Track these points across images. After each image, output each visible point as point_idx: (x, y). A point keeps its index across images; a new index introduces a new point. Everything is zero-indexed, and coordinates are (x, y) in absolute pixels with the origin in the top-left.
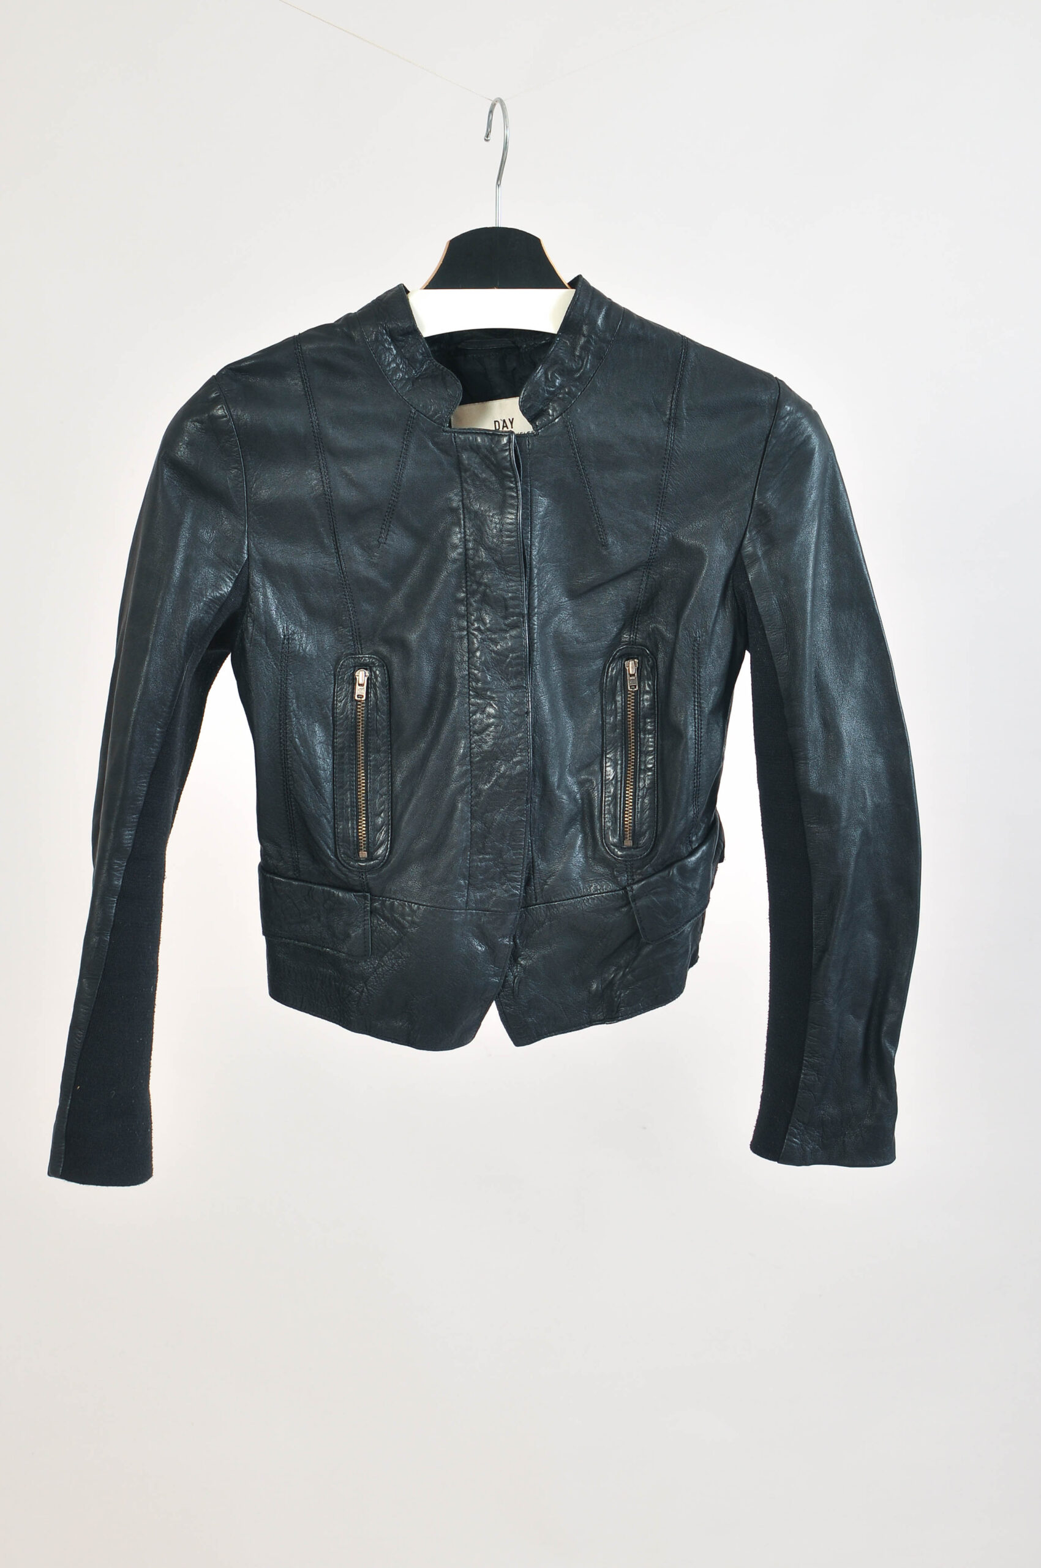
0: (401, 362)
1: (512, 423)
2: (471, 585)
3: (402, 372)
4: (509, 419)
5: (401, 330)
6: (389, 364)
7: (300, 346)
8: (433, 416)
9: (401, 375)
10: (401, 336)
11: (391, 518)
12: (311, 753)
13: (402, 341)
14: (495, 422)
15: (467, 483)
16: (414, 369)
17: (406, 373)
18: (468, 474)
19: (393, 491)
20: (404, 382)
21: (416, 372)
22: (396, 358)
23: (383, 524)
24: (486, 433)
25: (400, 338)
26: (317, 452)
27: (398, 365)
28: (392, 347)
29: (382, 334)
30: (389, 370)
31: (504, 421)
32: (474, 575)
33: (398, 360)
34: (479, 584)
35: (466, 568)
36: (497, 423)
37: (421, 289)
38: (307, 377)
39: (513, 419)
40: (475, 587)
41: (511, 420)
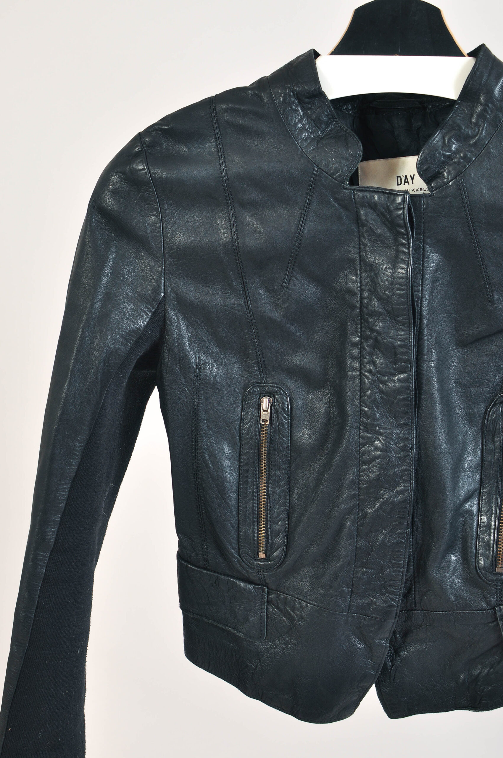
0: (307, 123)
1: (412, 179)
2: (365, 331)
3: (308, 131)
4: (411, 175)
5: (307, 93)
6: (296, 124)
7: (215, 106)
8: (334, 174)
9: (306, 134)
10: (307, 98)
11: (294, 265)
12: (219, 468)
13: (309, 103)
14: (398, 177)
15: (364, 237)
16: (320, 129)
17: (312, 133)
18: (365, 229)
19: (295, 241)
20: (309, 141)
21: (321, 132)
22: (303, 119)
23: (287, 271)
24: (383, 192)
25: (307, 100)
26: (228, 203)
27: (304, 125)
28: (299, 108)
29: (290, 97)
30: (296, 130)
31: (406, 177)
32: (367, 322)
33: (305, 121)
34: (372, 330)
35: (361, 315)
36: (399, 179)
37: (328, 55)
38: (220, 135)
39: (414, 175)
40: (368, 333)
41: (412, 177)
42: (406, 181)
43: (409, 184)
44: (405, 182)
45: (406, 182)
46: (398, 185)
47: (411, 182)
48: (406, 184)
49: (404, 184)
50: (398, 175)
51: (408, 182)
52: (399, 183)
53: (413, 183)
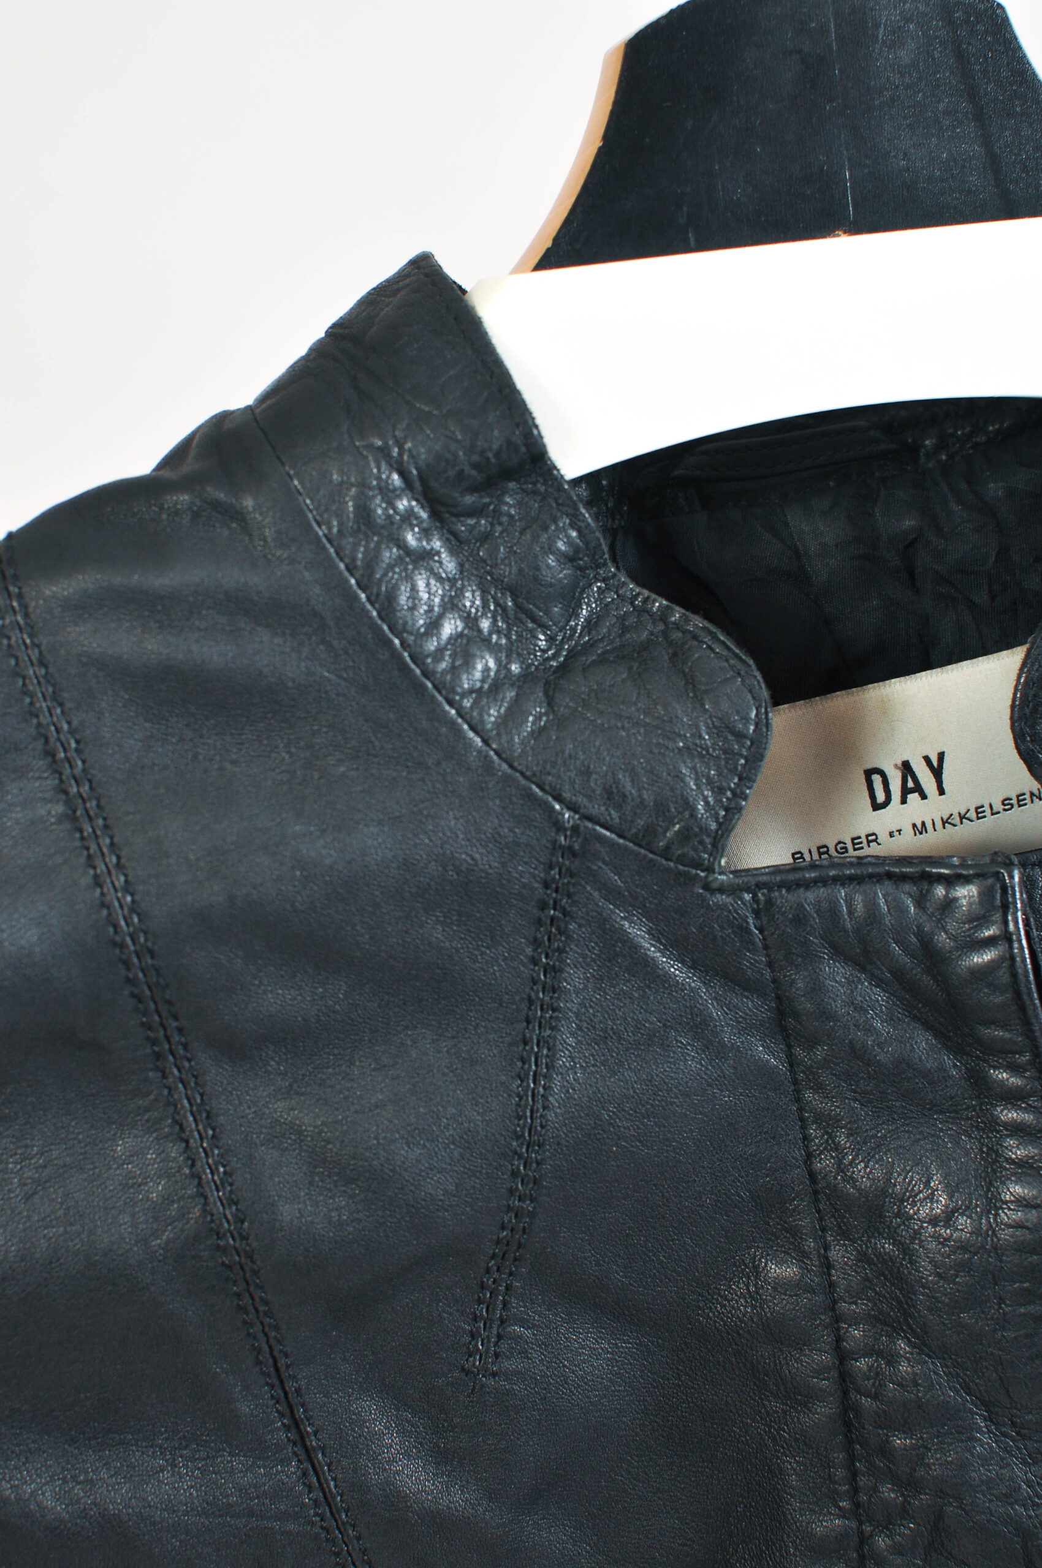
0: (485, 605)
1: (937, 773)
2: (875, 1490)
3: (494, 649)
4: (927, 759)
5: (476, 466)
6: (434, 625)
7: (20, 596)
8: (650, 832)
9: (492, 664)
10: (474, 489)
11: (511, 1274)
13: (475, 512)
14: (869, 773)
15: (818, 1087)
16: (543, 627)
17: (511, 652)
18: (820, 1052)
19: (515, 1174)
20: (510, 694)
21: (551, 639)
22: (460, 593)
23: (480, 1301)
24: (890, 876)
25: (469, 499)
26: (158, 1056)
27: (471, 621)
28: (437, 544)
29: (389, 495)
30: (440, 650)
31: (906, 768)
32: (885, 1450)
33: (471, 600)
34: (909, 1485)
35: (848, 1424)
36: (877, 779)
37: (517, 270)
38: (72, 732)
39: (941, 756)
40: (888, 1492)
41: (935, 764)
42: (910, 784)
43: (924, 796)
44: (905, 792)
45: (912, 791)
46: (876, 807)
47: (935, 785)
48: (913, 797)
49: (904, 801)
50: (869, 766)
51: (919, 789)
52: (881, 797)
53: (942, 792)
